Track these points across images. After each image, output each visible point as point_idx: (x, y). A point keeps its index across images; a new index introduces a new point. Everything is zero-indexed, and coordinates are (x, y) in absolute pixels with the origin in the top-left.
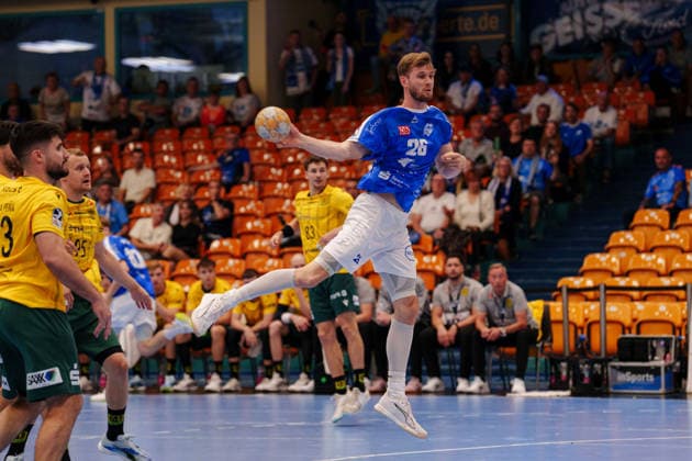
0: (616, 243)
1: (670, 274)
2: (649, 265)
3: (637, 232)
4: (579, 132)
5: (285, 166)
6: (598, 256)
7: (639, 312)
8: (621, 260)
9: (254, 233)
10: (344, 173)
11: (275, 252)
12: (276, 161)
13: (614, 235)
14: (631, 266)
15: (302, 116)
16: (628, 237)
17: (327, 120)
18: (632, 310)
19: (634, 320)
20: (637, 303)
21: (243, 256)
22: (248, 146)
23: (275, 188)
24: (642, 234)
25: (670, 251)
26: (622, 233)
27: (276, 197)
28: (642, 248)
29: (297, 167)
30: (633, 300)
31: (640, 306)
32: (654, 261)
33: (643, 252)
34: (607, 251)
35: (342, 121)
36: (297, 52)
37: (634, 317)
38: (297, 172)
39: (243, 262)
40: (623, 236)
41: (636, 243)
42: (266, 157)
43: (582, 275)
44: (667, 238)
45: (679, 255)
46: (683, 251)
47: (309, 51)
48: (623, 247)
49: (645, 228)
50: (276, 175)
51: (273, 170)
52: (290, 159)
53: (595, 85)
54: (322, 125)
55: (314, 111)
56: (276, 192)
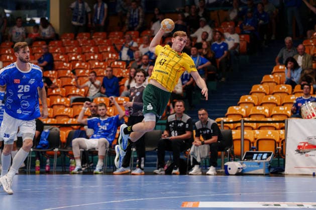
0: (243, 101)
1: (272, 117)
2: (261, 112)
3: (254, 96)
4: (222, 47)
5: (70, 61)
6: (235, 107)
7: (258, 135)
8: (246, 110)
9: (56, 95)
10: (102, 66)
11: (68, 105)
12: (66, 60)
13: (242, 97)
14: (251, 113)
15: (78, 37)
16: (249, 98)
17: (91, 39)
18: (254, 134)
19: (256, 139)
20: (256, 131)
21: (52, 106)
22: (50, 51)
23: (66, 73)
24: (256, 97)
25: (271, 105)
26: (247, 96)
27: (67, 77)
28: (256, 104)
29: (77, 62)
30: (253, 129)
31: (257, 132)
32: (263, 110)
33: (257, 106)
34: (239, 105)
35: (99, 39)
36: (80, 5)
37: (256, 137)
38: (78, 65)
39: (52, 109)
40: (247, 98)
41: (253, 101)
42: (61, 57)
43: (227, 117)
44: (269, 99)
45: (275, 107)
46: (277, 105)
47: (86, 4)
48: (247, 103)
49: (257, 94)
50: (67, 66)
51: (65, 64)
52: (74, 58)
53: (228, 23)
54: (89, 42)
55: (84, 34)
56: (67, 75)
